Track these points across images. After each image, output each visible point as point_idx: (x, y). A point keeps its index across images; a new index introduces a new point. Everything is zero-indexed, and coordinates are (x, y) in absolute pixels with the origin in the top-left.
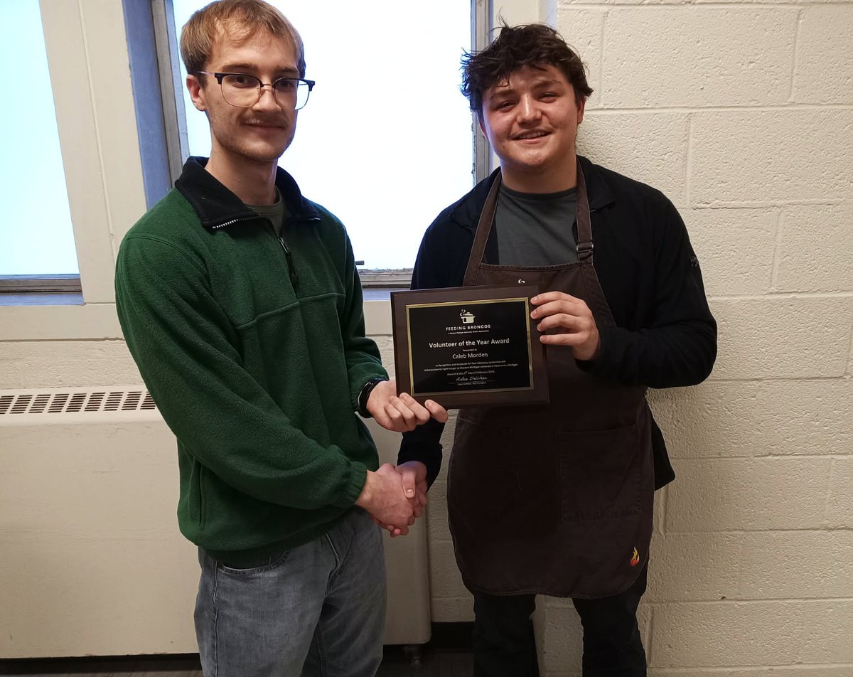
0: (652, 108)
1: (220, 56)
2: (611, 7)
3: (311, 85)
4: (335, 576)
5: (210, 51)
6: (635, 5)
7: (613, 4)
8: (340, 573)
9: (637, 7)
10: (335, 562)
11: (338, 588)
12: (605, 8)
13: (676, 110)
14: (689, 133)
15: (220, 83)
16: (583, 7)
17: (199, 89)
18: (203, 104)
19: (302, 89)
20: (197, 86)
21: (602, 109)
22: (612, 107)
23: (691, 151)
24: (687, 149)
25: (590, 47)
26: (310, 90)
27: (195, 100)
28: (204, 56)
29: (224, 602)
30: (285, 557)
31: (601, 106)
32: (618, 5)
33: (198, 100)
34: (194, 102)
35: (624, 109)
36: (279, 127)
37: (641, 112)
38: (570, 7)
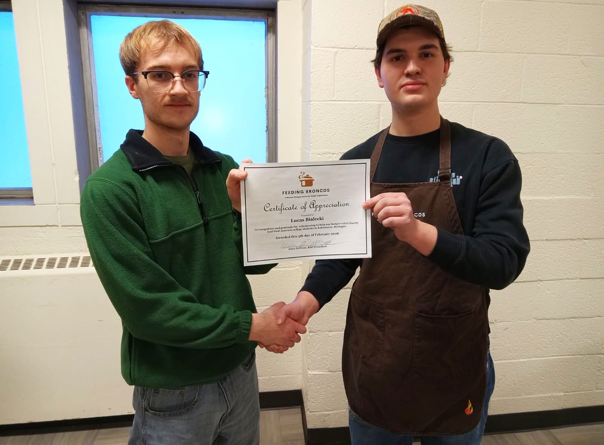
0: (361, 101)
1: (145, 62)
2: (338, 49)
3: (206, 74)
4: (226, 417)
5: (139, 59)
6: (351, 49)
7: (340, 48)
8: (230, 414)
9: (352, 50)
10: (226, 407)
11: (228, 425)
12: (335, 50)
13: (372, 102)
14: (380, 114)
15: (146, 78)
16: (325, 49)
17: (133, 84)
18: (137, 94)
19: (201, 77)
20: (132, 83)
21: (335, 101)
22: (340, 99)
23: (381, 123)
24: (379, 122)
25: (328, 69)
26: (207, 77)
27: (131, 92)
28: (135, 63)
29: (150, 436)
30: (194, 405)
31: (335, 99)
32: (343, 48)
33: (133, 92)
34: (131, 93)
35: (346, 101)
36: (188, 105)
37: (356, 102)
38: (318, 48)
